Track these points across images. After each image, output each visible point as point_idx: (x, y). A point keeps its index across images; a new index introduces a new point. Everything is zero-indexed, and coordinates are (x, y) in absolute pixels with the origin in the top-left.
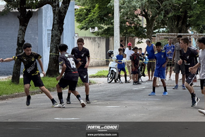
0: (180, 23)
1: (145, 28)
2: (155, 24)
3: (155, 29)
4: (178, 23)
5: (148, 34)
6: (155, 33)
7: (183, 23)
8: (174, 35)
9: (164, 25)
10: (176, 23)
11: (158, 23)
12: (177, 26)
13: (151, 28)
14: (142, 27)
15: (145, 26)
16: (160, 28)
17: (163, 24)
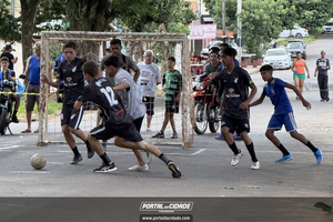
0: (93, 9)
1: (19, 20)
2: (41, 11)
3: (40, 20)
4: (88, 9)
5: (25, 33)
6: (40, 30)
7: (99, 10)
8: (80, 36)
9: (58, 13)
10: (84, 9)
11: (47, 9)
12: (87, 15)
13: (31, 19)
14: (11, 17)
15: (17, 15)
16: (50, 19)
17: (57, 10)
